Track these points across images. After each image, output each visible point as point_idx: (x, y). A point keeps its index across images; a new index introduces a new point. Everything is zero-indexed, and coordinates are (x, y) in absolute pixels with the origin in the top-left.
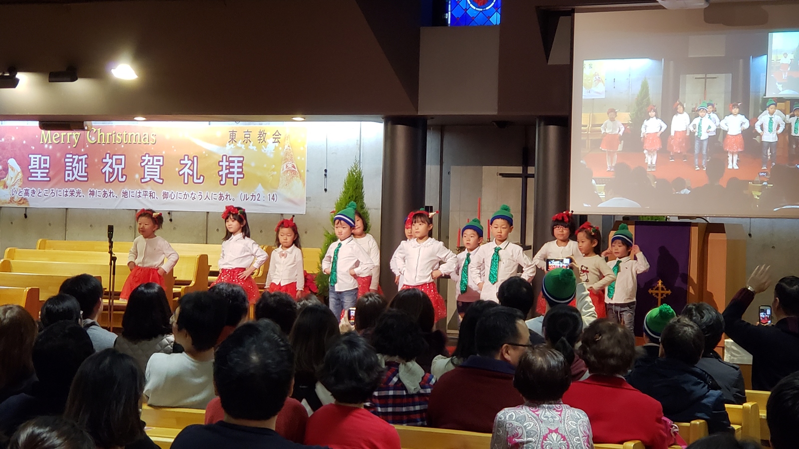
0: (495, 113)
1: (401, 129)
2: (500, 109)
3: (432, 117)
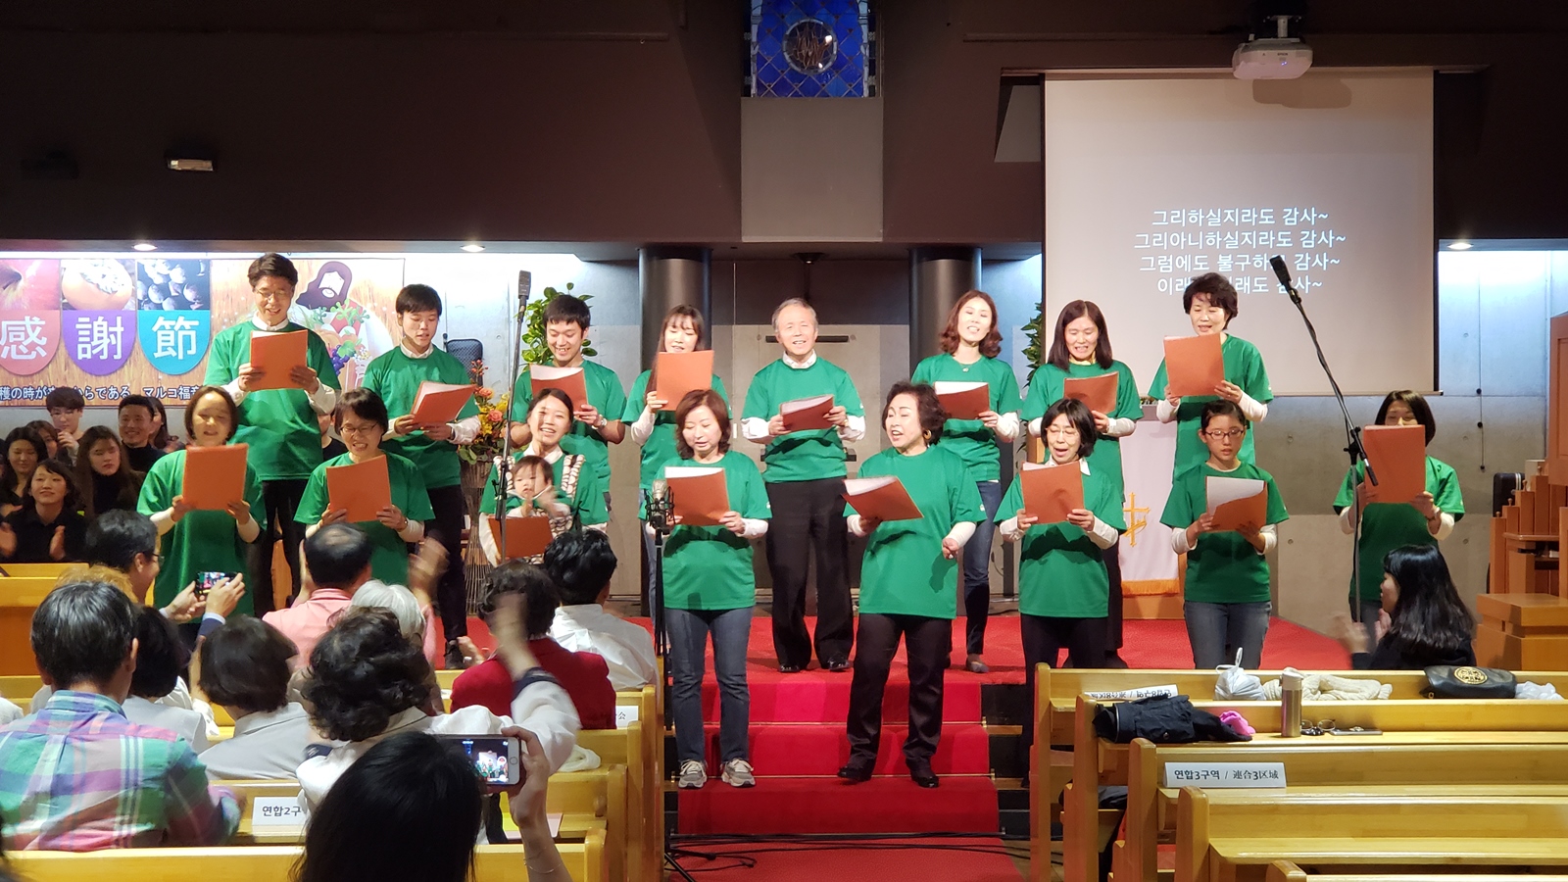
0: (880, 239)
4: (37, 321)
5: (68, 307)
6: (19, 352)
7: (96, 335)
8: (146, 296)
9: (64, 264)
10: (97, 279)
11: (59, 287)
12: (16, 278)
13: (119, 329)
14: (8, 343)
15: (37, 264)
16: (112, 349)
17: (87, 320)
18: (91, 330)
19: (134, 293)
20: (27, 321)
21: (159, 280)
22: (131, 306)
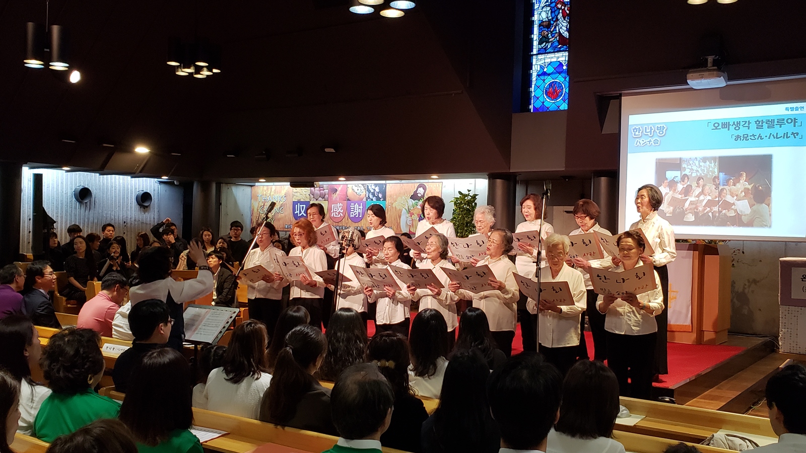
0: (564, 169)
1: (499, 182)
2: (566, 167)
3: (520, 173)
4: (341, 205)
5: (348, 200)
6: (336, 215)
7: (355, 209)
8: (369, 196)
9: (348, 186)
10: (356, 191)
11: (347, 193)
12: (336, 190)
13: (361, 207)
14: (333, 212)
15: (341, 186)
16: (359, 214)
17: (353, 204)
18: (354, 207)
19: (366, 195)
20: (338, 205)
21: (372, 191)
22: (364, 200)
